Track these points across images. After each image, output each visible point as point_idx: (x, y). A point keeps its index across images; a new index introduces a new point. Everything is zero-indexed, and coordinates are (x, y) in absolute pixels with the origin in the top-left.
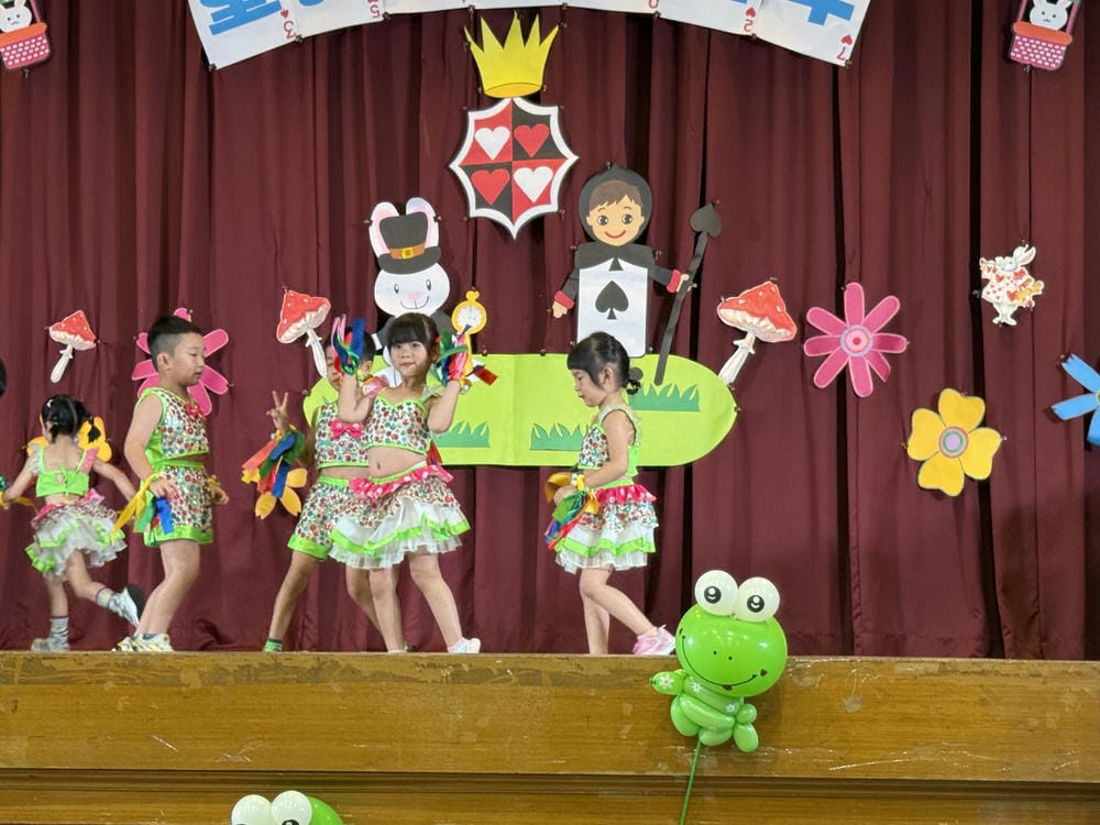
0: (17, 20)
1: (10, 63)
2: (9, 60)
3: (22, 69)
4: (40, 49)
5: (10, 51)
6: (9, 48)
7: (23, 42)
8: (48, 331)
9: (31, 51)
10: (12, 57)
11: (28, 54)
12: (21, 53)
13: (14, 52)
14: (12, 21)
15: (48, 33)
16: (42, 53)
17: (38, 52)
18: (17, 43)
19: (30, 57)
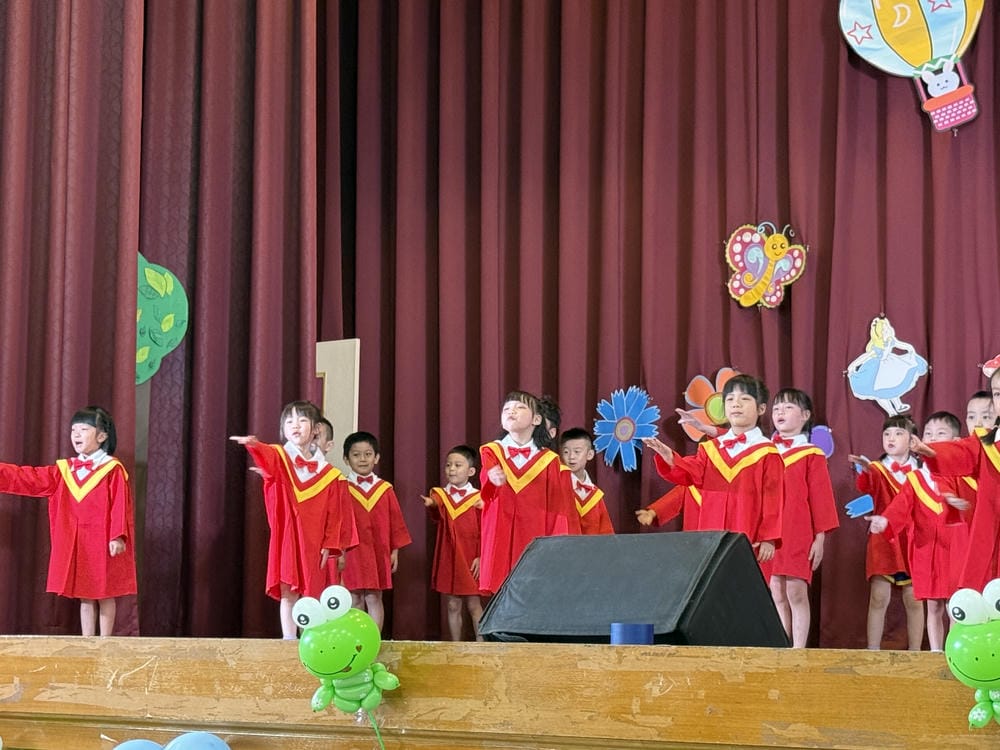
0: (945, 84)
1: (940, 125)
2: (939, 122)
3: (952, 129)
4: (969, 109)
5: (940, 114)
6: (939, 111)
7: (952, 104)
8: (981, 369)
9: (959, 112)
10: (942, 119)
11: (957, 115)
12: (950, 114)
13: (943, 114)
14: (941, 86)
15: (975, 94)
16: (969, 113)
17: (966, 112)
18: (946, 106)
19: (958, 118)
